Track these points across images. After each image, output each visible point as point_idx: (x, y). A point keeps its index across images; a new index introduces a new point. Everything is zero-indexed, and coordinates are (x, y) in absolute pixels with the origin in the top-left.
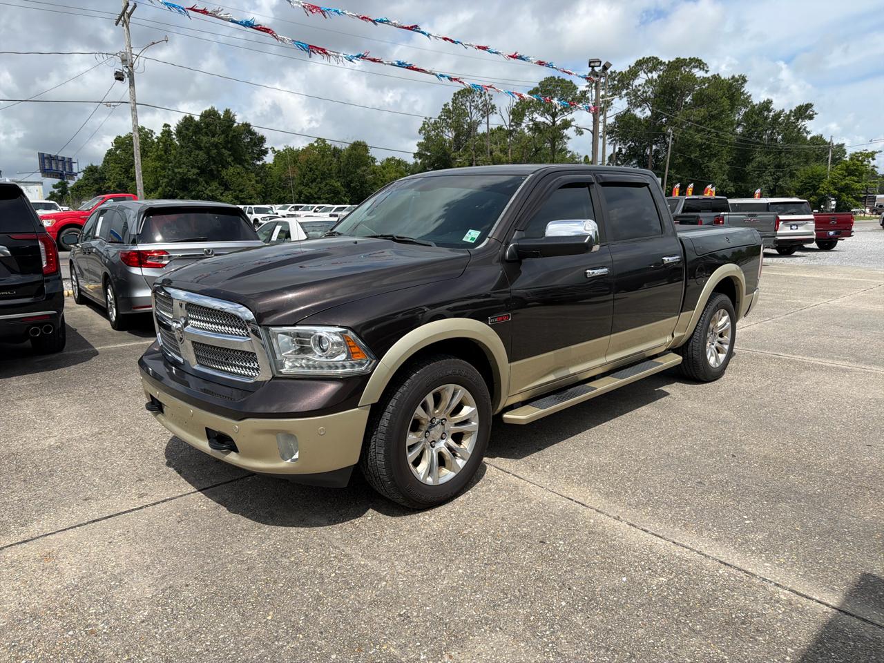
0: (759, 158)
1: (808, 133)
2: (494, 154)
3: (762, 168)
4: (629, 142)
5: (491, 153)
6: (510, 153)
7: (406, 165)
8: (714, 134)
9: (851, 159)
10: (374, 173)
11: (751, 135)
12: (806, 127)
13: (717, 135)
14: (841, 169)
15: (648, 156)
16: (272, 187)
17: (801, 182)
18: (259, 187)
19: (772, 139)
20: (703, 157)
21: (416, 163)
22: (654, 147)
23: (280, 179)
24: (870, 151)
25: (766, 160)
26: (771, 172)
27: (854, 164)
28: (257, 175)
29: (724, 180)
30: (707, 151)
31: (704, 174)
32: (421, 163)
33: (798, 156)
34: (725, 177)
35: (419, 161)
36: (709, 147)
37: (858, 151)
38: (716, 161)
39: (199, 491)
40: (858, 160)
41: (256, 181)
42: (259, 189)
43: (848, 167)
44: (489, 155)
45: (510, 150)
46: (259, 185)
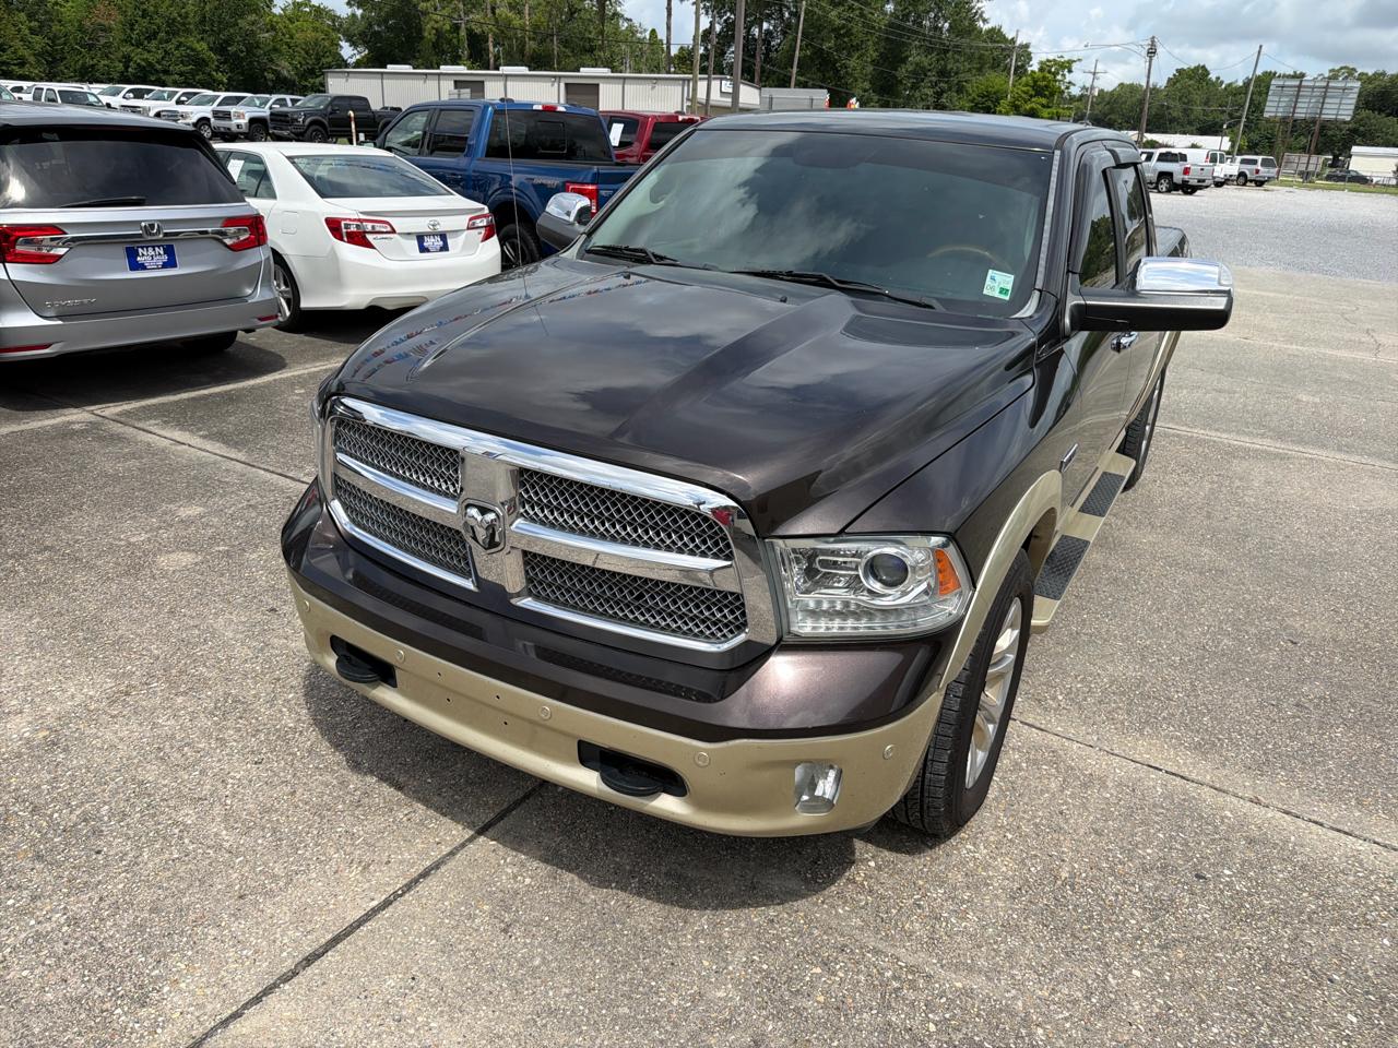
0: (915, 57)
1: (985, 21)
2: (497, 11)
3: (920, 73)
4: (725, 13)
5: (493, 9)
6: (527, 12)
7: (334, 18)
8: (857, 12)
9: (1041, 70)
10: (273, 28)
11: (906, 17)
12: (982, 12)
13: (862, 15)
14: (1027, 85)
15: (756, 40)
16: (65, 44)
17: (972, 102)
18: (39, 42)
19: (936, 28)
20: (839, 49)
21: (354, 15)
22: (765, 25)
23: (81, 28)
24: (1066, 59)
25: (925, 61)
26: (931, 82)
27: (1044, 78)
28: (31, 17)
29: (865, 91)
30: (846, 39)
31: (840, 78)
32: (362, 16)
33: (970, 58)
34: (867, 85)
35: (359, 12)
36: (849, 33)
37: (1051, 58)
38: (858, 58)
39: (481, 832)
40: (1050, 72)
41: (30, 29)
42: (38, 47)
43: (1035, 82)
44: (489, 11)
45: (527, 7)
46: (38, 38)
